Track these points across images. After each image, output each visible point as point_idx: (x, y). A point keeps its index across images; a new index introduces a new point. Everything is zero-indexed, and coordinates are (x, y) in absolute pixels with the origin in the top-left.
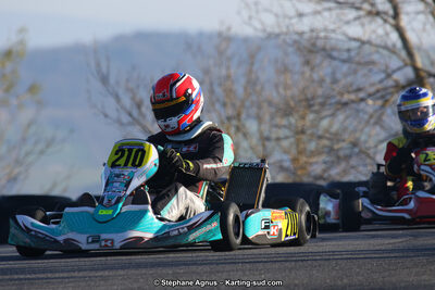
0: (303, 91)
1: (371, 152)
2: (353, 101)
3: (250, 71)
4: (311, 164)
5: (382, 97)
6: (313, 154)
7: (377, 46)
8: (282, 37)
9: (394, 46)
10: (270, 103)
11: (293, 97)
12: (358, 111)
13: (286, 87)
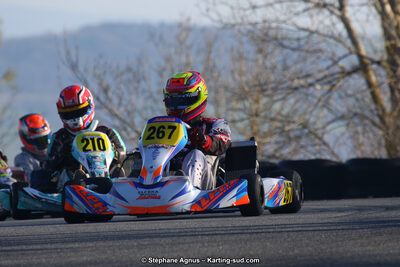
0: (257, 77)
1: (319, 132)
2: (303, 86)
3: (208, 59)
4: (264, 144)
5: (329, 82)
6: (266, 135)
7: (325, 36)
8: (237, 27)
9: (340, 35)
10: (226, 88)
11: (247, 83)
12: (307, 95)
13: (241, 73)
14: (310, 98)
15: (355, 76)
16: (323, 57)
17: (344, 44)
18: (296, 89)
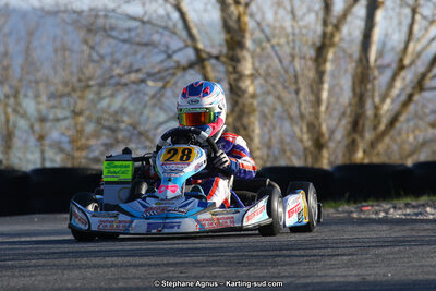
14: (141, 95)
16: (156, 50)
17: (180, 38)
18: (126, 85)
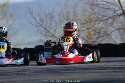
1: (110, 34)
2: (105, 20)
3: (74, 11)
5: (113, 19)
7: (112, 4)
8: (84, 1)
9: (117, 3)
12: (106, 22)
13: (85, 15)
14: (107, 23)
15: (122, 16)
16: (111, 10)
17: (118, 7)
18: (103, 20)
